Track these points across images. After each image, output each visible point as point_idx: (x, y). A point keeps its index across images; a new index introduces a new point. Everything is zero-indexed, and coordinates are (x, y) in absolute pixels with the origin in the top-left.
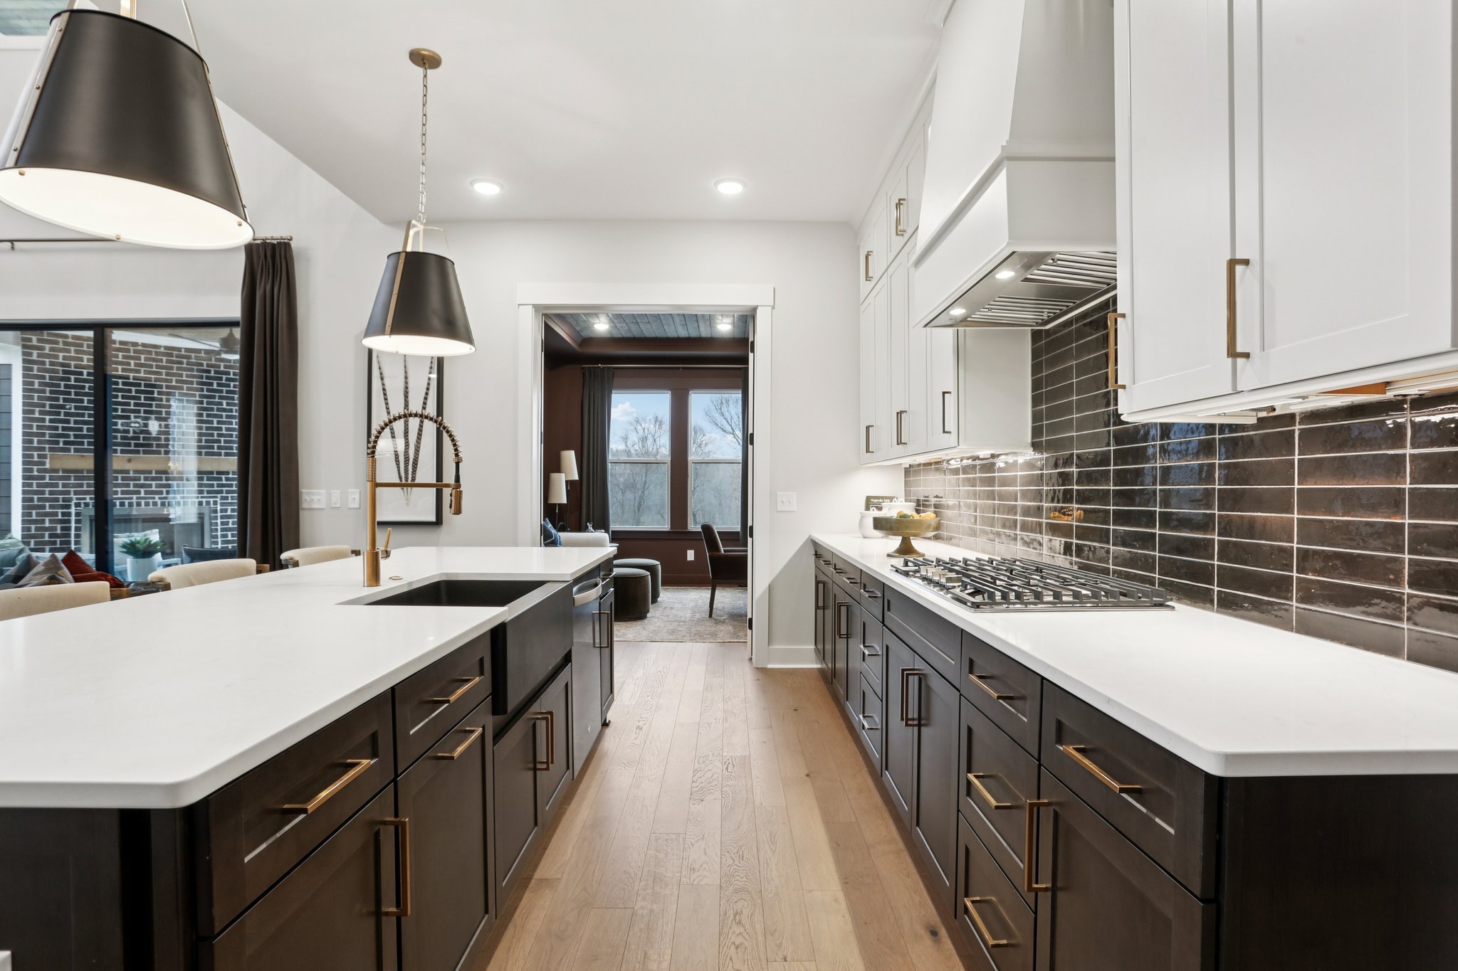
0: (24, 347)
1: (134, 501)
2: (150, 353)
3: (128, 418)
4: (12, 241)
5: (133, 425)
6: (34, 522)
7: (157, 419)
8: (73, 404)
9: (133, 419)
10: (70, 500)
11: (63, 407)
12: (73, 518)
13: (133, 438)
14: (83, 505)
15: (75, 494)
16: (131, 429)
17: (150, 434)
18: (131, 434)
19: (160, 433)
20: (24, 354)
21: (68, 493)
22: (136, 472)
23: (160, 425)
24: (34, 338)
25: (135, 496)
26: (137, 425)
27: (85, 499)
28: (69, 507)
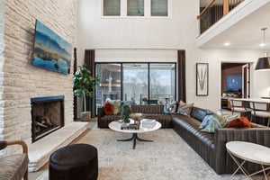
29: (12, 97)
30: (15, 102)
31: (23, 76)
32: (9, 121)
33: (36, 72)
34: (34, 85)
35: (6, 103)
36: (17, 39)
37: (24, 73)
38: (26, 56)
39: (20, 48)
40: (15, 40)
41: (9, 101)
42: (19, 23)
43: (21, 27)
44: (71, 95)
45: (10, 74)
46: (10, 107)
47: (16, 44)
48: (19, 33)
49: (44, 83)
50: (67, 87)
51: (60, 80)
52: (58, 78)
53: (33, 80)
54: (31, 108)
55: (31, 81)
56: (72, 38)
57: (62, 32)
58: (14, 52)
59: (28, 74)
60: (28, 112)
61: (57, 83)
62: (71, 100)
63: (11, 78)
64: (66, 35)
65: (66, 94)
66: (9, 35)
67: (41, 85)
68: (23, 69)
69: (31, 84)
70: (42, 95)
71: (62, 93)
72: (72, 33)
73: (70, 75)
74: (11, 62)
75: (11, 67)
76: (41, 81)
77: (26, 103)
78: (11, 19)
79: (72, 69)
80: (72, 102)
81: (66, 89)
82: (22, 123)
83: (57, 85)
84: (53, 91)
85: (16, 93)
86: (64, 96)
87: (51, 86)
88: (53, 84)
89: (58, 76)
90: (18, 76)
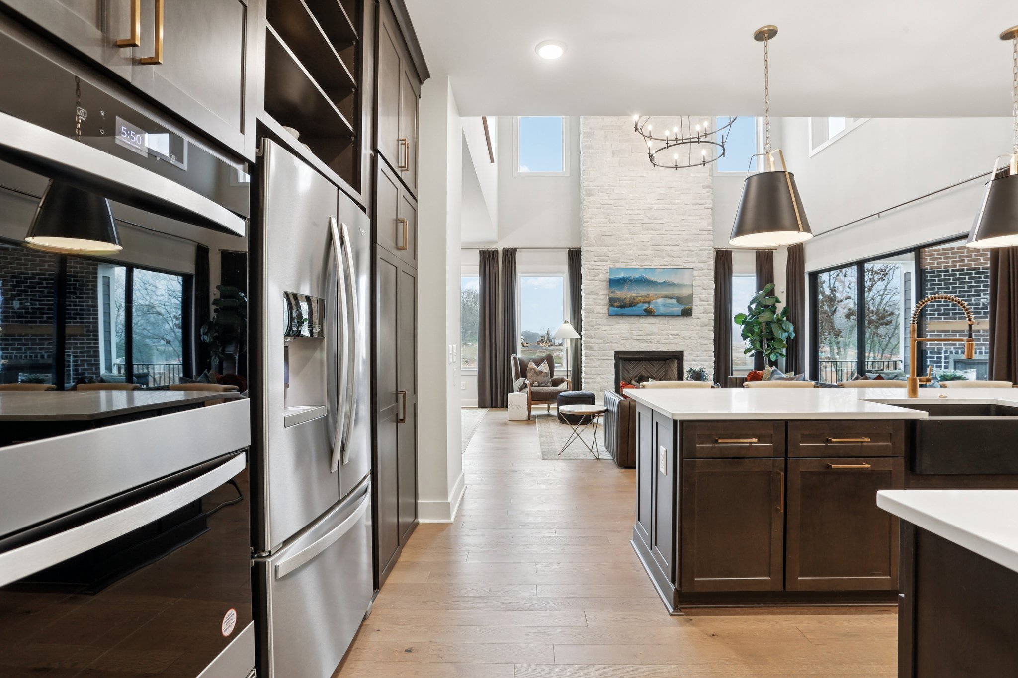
0: (915, 259)
3: (979, 295)
4: (879, 214)
5: (982, 300)
8: (943, 291)
9: (982, 296)
12: (943, 360)
13: (983, 308)
14: (949, 353)
15: (944, 345)
16: (981, 303)
18: (981, 306)
26: (985, 300)
27: (950, 349)
28: (941, 353)
29: (591, 348)
30: (595, 353)
31: (604, 328)
32: (588, 370)
33: (620, 322)
34: (618, 337)
35: (585, 353)
36: (597, 293)
37: (604, 325)
38: (605, 308)
39: (600, 301)
40: (593, 296)
41: (589, 352)
42: (598, 278)
43: (600, 281)
44: (706, 351)
45: (590, 327)
46: (590, 357)
47: (596, 299)
48: (598, 287)
49: (635, 333)
50: (690, 338)
51: (670, 327)
52: (665, 324)
53: (617, 331)
54: (614, 361)
55: (615, 332)
56: (706, 250)
57: (675, 253)
58: (594, 307)
59: (610, 325)
60: (610, 365)
61: (664, 333)
62: (705, 360)
63: (591, 331)
64: (684, 254)
65: (690, 349)
66: (588, 294)
67: (629, 336)
68: (604, 321)
69: (614, 336)
70: (631, 348)
71: (677, 347)
72: (704, 242)
73: (700, 317)
74: (591, 317)
75: (591, 321)
76: (630, 331)
77: (607, 356)
78: (590, 278)
79: (709, 305)
80: (708, 363)
81: (687, 341)
82: (602, 374)
83: (662, 335)
84: (653, 344)
85: (595, 344)
86: (682, 353)
87: (649, 337)
88: (653, 334)
89: (665, 322)
90: (598, 328)
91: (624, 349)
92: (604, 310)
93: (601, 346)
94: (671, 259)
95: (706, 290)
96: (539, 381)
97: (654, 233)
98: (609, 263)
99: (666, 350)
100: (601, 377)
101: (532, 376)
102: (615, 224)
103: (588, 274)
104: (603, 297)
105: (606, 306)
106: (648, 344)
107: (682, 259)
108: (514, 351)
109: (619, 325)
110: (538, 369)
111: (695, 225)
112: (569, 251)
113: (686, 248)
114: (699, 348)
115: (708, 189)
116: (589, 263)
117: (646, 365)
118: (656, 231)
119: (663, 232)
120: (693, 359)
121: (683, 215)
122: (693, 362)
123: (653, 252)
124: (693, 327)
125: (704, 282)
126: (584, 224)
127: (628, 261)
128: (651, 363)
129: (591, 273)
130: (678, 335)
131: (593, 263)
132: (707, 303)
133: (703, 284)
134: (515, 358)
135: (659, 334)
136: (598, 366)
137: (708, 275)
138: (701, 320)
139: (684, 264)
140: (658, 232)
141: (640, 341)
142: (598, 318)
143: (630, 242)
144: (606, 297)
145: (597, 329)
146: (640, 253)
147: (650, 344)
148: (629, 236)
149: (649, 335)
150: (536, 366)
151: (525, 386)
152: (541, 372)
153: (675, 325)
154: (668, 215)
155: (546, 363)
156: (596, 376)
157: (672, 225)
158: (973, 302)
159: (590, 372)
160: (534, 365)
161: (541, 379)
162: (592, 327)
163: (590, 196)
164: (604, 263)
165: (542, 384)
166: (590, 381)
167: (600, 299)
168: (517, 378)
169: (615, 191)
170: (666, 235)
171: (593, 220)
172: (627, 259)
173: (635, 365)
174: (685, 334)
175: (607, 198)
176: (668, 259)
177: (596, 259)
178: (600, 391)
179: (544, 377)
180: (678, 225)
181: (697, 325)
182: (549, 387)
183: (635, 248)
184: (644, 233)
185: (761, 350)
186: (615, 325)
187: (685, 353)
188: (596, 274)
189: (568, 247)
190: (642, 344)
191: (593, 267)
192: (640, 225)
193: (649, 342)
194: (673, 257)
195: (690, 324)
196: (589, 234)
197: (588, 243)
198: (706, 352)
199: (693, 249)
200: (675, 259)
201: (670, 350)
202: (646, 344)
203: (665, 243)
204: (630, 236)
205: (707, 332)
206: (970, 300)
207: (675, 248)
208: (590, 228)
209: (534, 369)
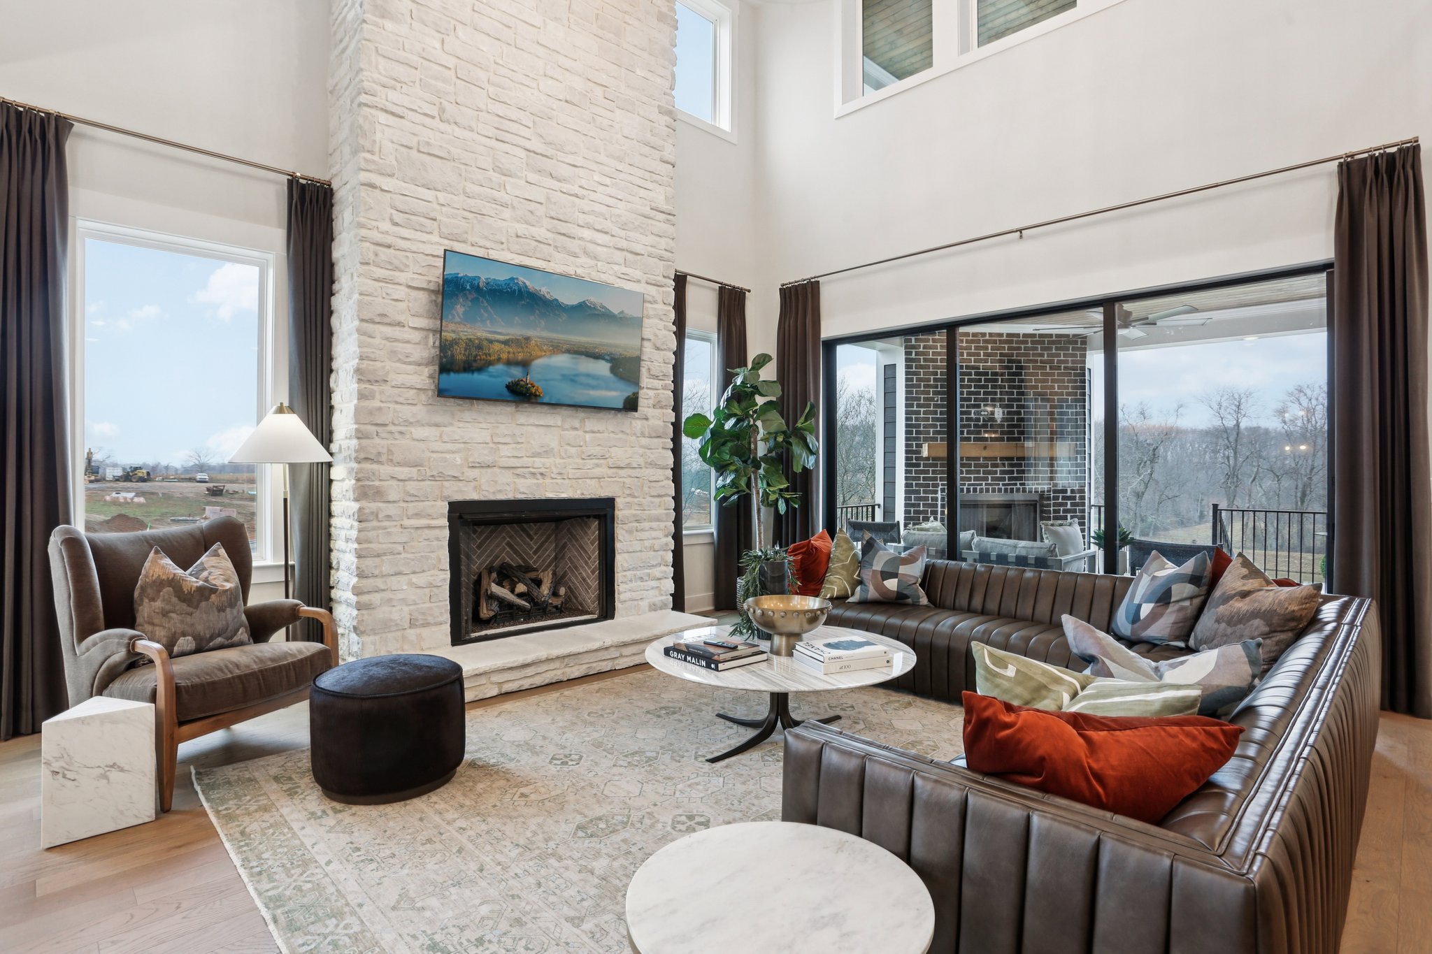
0: (906, 348)
1: (984, 487)
2: (995, 342)
3: (979, 406)
4: (1020, 231)
5: (983, 413)
6: (913, 505)
7: (1001, 406)
8: (939, 396)
9: (982, 408)
10: (938, 484)
11: (932, 399)
12: (939, 503)
15: (940, 481)
16: (982, 418)
17: (996, 421)
18: (981, 423)
19: (1003, 420)
20: (907, 353)
21: (935, 479)
22: (985, 458)
23: (1003, 412)
24: (913, 338)
25: (984, 483)
26: (986, 413)
28: (936, 492)
29: (378, 494)
30: (391, 510)
31: (419, 432)
32: (369, 562)
33: (468, 415)
34: (459, 461)
35: (360, 509)
36: (398, 325)
37: (419, 423)
38: (426, 371)
39: (409, 348)
40: (388, 331)
41: (371, 506)
42: (402, 277)
43: (410, 287)
44: (659, 496)
45: (374, 428)
46: (375, 523)
47: (396, 340)
48: (403, 305)
49: (506, 451)
50: (629, 466)
51: (588, 436)
52: (576, 429)
53: (454, 441)
54: (447, 533)
55: (449, 446)
56: (661, 258)
57: (599, 248)
58: (389, 365)
59: (437, 425)
60: (435, 543)
61: (573, 450)
62: (658, 519)
63: (377, 441)
64: (619, 256)
65: (628, 492)
66: (372, 321)
67: (489, 459)
68: (420, 411)
69: (448, 456)
70: (494, 493)
71: (601, 487)
72: (658, 239)
73: (649, 415)
74: (377, 396)
75: (380, 409)
76: (491, 445)
77: (429, 516)
78: (380, 273)
79: (665, 388)
80: (662, 525)
81: (622, 472)
82: (414, 573)
83: (569, 457)
84: (548, 481)
85: (394, 483)
86: (610, 503)
87: (538, 462)
88: (548, 453)
89: (576, 423)
90: (401, 433)
91: (474, 496)
92: (423, 377)
93: (411, 486)
94: (593, 262)
95: (662, 353)
96: (200, 628)
97: (556, 185)
98: (435, 238)
99: (576, 495)
100: (411, 584)
101: (165, 614)
102: (456, 129)
103: (372, 256)
104: (416, 336)
105: (427, 365)
106: (535, 481)
107: (616, 268)
108: (55, 512)
109: (461, 425)
110: (191, 579)
111: (642, 193)
112: (290, 183)
113: (624, 244)
114: (646, 489)
115: (667, 118)
116: (374, 223)
117: (511, 537)
118: (559, 181)
119: (577, 190)
120: (634, 516)
121: (620, 160)
122: (635, 524)
123: (549, 235)
124: (634, 438)
125: (657, 332)
126: (363, 98)
127: (488, 244)
128: (524, 530)
129: (382, 257)
130: (603, 457)
131: (386, 226)
132: (661, 382)
133: (656, 336)
134: (73, 544)
135: (562, 454)
136: (400, 548)
137: (663, 317)
138: (651, 422)
139: (618, 280)
140: (565, 187)
141: (518, 471)
142: (401, 400)
143: (496, 194)
144: (427, 337)
145: (397, 435)
146: (521, 228)
147: (541, 481)
148: (495, 177)
149: (536, 455)
150: (179, 571)
151: (135, 662)
152: (206, 592)
153: (599, 432)
154: (588, 149)
155: (222, 551)
156: (394, 582)
157: (596, 178)
158: (973, 416)
159: (376, 572)
160: (168, 566)
161: (205, 619)
162: (380, 429)
163: (383, 17)
164: (425, 237)
165: (212, 638)
166: (376, 598)
167: (408, 342)
168: (85, 630)
169: (460, 32)
170: (582, 198)
171: (392, 95)
172: (486, 238)
173: (487, 538)
174: (619, 454)
175: (438, 45)
176: (584, 260)
177: (398, 217)
178: (407, 625)
179: (221, 609)
180: (608, 181)
181: (643, 435)
182: (241, 644)
183: (507, 213)
184: (532, 177)
185: (748, 491)
186: (451, 424)
187: (619, 503)
188: (396, 263)
189: (290, 169)
190: (522, 480)
191: (389, 240)
192: (523, 154)
193: (539, 476)
194: (595, 258)
195: (628, 431)
196: (378, 136)
197: (374, 162)
198: (657, 500)
199: (638, 248)
200: (599, 264)
201: (588, 497)
202: (532, 481)
203: (582, 219)
204: (497, 175)
205: (661, 450)
206: (969, 413)
207: (601, 238)
208: (383, 118)
209: (174, 583)
